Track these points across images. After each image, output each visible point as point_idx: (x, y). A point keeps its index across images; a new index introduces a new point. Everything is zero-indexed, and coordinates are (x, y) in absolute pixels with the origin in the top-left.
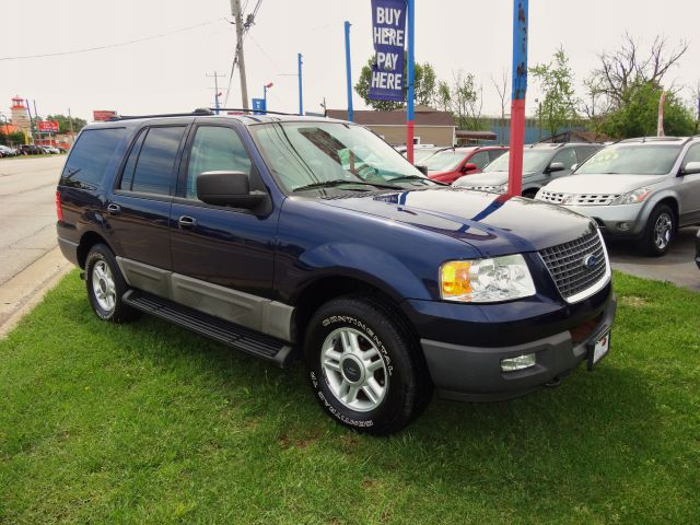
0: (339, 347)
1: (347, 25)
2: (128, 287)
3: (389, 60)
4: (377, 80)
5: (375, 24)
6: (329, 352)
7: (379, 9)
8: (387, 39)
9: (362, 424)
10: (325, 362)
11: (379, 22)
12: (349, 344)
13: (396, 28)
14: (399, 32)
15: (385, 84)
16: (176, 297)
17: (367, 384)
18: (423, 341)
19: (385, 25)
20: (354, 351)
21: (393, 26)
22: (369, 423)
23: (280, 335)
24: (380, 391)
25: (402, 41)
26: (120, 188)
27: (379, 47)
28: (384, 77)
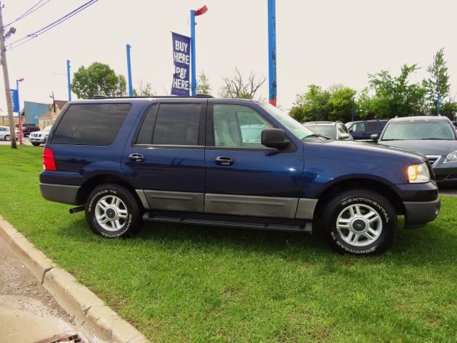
0: (347, 216)
1: (128, 47)
3: (182, 71)
4: (176, 83)
5: (175, 50)
6: (341, 220)
7: (176, 41)
8: (181, 60)
11: (177, 49)
12: (355, 213)
13: (186, 54)
14: (187, 56)
15: (180, 86)
17: (367, 231)
18: (404, 203)
19: (179, 51)
20: (359, 216)
21: (184, 52)
22: (373, 249)
24: (377, 233)
25: (188, 62)
26: (136, 143)
27: (177, 64)
28: (180, 82)
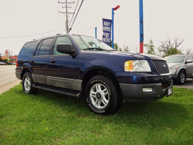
0: (95, 90)
1: (96, 28)
2: (34, 83)
3: (107, 35)
4: (104, 39)
5: (103, 26)
6: (92, 92)
7: (104, 22)
8: (106, 29)
9: (102, 112)
10: (91, 95)
11: (104, 25)
12: (98, 89)
13: (109, 27)
14: (110, 28)
15: (106, 40)
16: (48, 83)
17: (103, 100)
18: (120, 84)
19: (106, 26)
20: (99, 90)
21: (108, 26)
22: (104, 111)
23: (78, 89)
24: (107, 102)
25: (110, 30)
26: (34, 55)
27: (104, 31)
28: (106, 39)
